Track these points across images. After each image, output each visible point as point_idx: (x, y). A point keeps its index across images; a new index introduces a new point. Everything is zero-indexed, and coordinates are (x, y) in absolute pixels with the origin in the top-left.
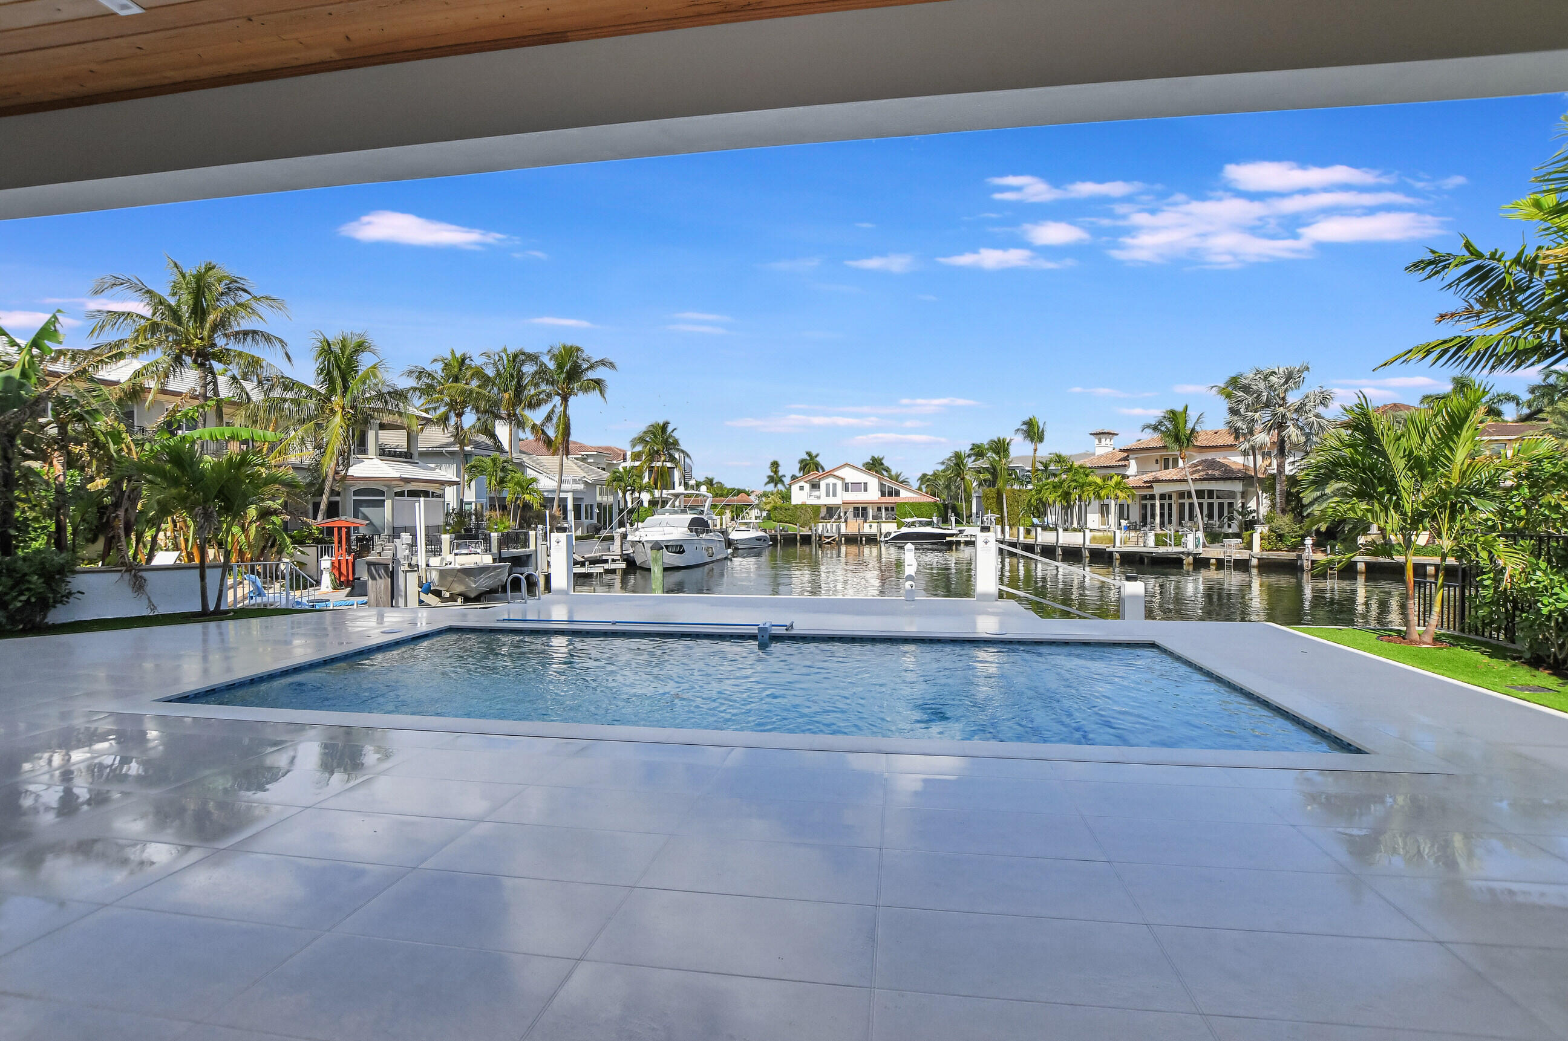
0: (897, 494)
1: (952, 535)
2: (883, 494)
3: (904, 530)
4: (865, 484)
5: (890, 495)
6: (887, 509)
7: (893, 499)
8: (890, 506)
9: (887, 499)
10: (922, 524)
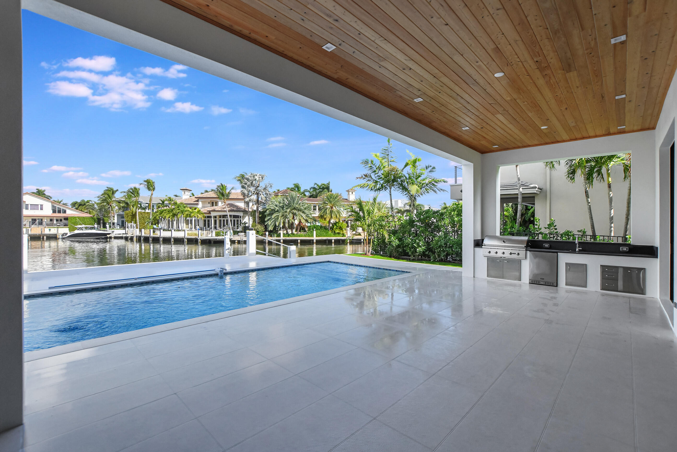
0: (65, 212)
1: (109, 234)
2: (54, 211)
3: (77, 232)
4: (42, 205)
5: (59, 212)
6: (57, 220)
7: (62, 215)
8: (59, 218)
9: (57, 215)
10: (86, 228)
